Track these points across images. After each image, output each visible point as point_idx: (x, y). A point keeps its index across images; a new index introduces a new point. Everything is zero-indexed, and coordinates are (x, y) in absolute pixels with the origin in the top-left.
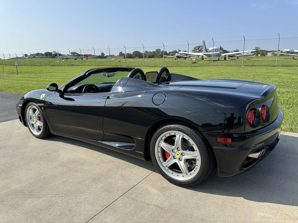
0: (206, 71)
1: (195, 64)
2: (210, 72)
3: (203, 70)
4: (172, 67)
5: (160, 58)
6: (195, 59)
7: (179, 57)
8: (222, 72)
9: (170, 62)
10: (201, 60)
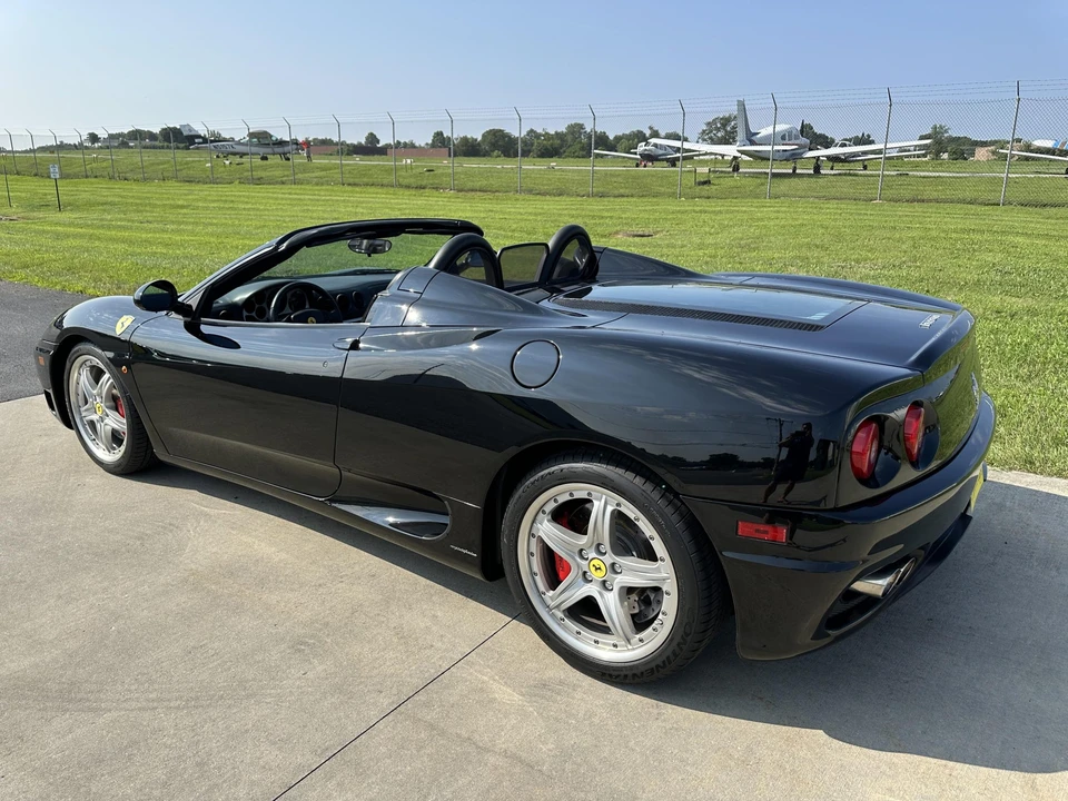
1: (706, 187)
2: (758, 220)
3: (733, 212)
4: (623, 196)
5: (583, 157)
6: (706, 170)
7: (649, 158)
8: (800, 222)
9: (615, 179)
10: (729, 172)
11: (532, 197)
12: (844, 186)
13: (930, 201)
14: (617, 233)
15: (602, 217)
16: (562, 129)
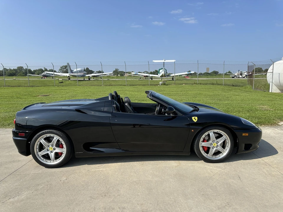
0: (73, 90)
1: (62, 84)
2: (76, 91)
3: (69, 89)
4: (39, 86)
5: (24, 76)
6: (61, 79)
7: (45, 76)
8: (85, 91)
9: (36, 82)
10: (68, 80)
11: (10, 88)
12: (95, 83)
13: (113, 85)
14: (39, 95)
15: (34, 92)
16: (16, 68)
